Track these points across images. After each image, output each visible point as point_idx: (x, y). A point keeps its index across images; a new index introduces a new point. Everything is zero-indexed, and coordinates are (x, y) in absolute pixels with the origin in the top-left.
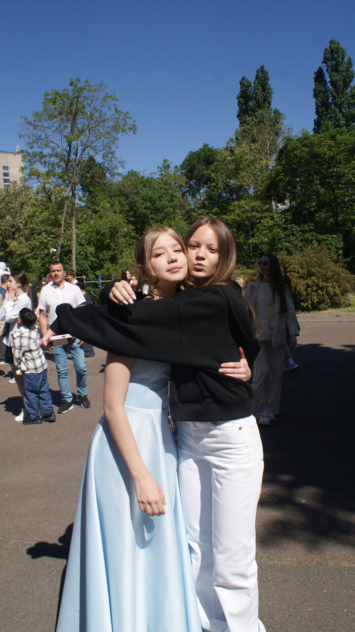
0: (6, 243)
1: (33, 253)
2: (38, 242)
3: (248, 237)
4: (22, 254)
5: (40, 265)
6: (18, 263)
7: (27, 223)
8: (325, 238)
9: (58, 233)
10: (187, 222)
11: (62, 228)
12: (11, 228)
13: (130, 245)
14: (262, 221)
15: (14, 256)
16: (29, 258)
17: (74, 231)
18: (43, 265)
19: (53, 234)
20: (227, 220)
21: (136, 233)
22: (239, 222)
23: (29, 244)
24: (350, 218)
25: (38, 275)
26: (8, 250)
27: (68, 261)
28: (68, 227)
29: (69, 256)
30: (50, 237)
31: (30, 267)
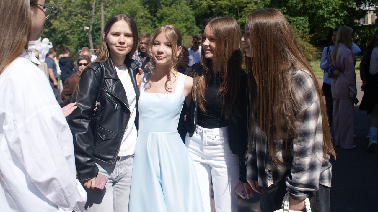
0: (50, 22)
1: (71, 30)
2: (76, 21)
3: (237, 17)
4: (62, 31)
5: (76, 39)
6: (60, 38)
7: (66, 7)
8: (295, 19)
9: (91, 15)
10: (190, 6)
11: (94, 11)
12: (54, 10)
13: (146, 24)
14: (248, 5)
15: (57, 32)
16: (68, 34)
17: (103, 13)
18: (79, 39)
19: (86, 15)
20: (221, 5)
21: (151, 15)
22: (230, 6)
23: (68, 23)
24: (314, 4)
25: (76, 47)
26: (52, 28)
27: (98, 37)
28: (98, 10)
29: (99, 32)
30: (84, 18)
31: (69, 41)
